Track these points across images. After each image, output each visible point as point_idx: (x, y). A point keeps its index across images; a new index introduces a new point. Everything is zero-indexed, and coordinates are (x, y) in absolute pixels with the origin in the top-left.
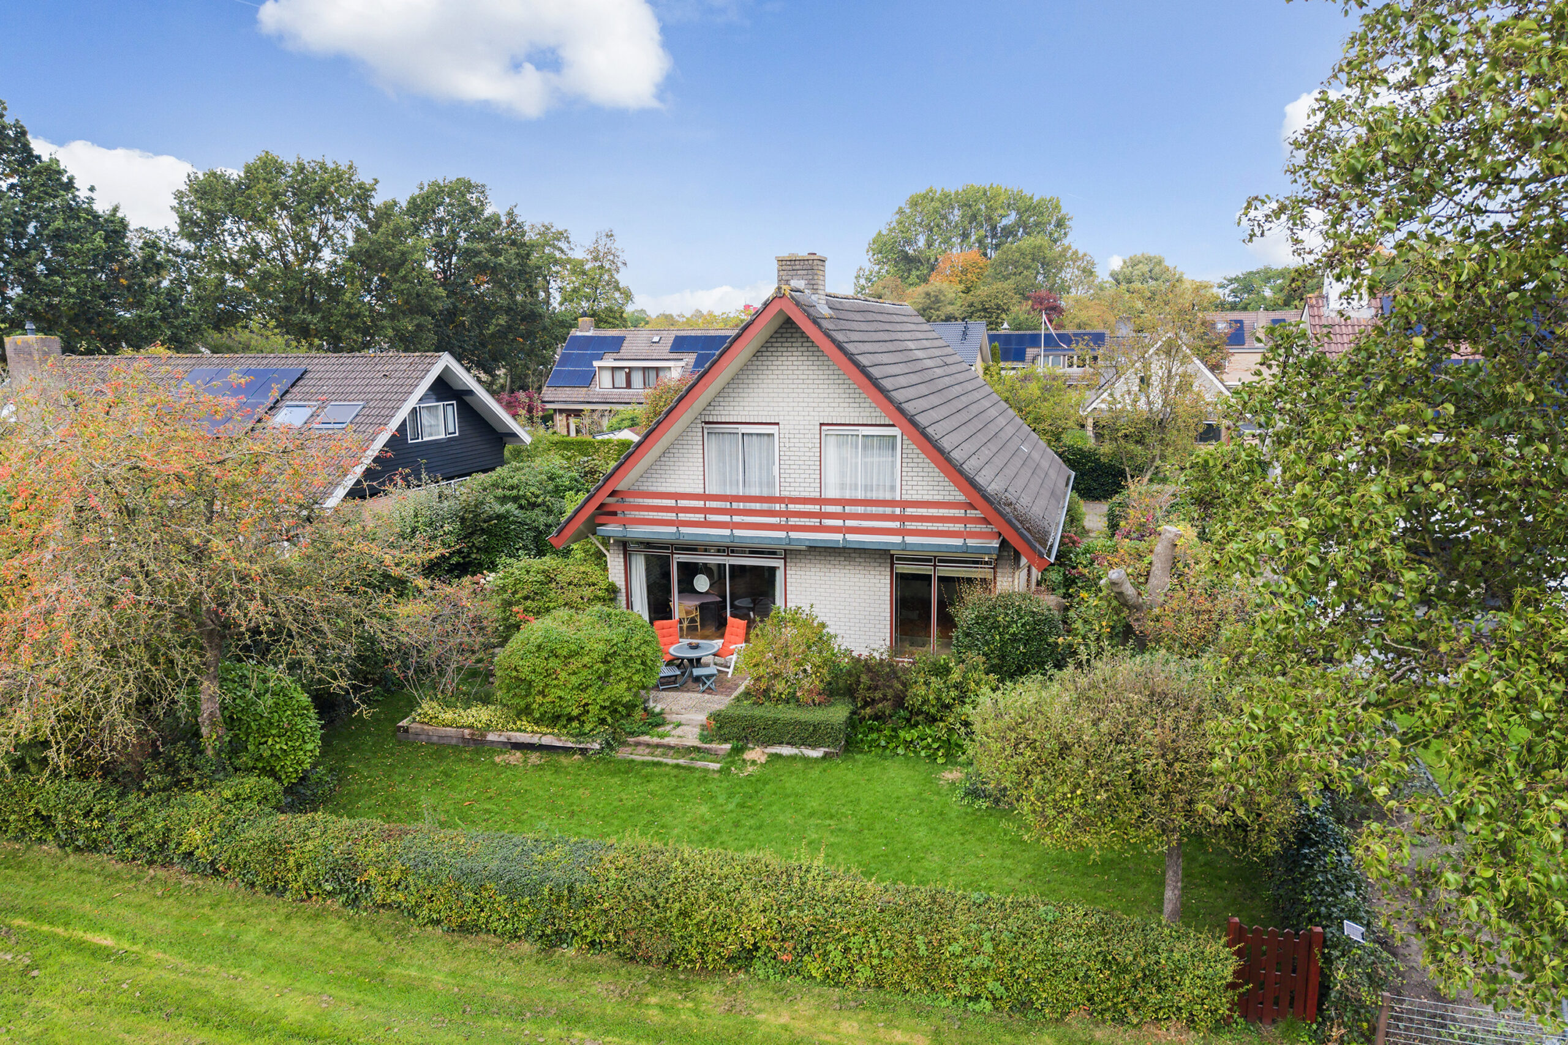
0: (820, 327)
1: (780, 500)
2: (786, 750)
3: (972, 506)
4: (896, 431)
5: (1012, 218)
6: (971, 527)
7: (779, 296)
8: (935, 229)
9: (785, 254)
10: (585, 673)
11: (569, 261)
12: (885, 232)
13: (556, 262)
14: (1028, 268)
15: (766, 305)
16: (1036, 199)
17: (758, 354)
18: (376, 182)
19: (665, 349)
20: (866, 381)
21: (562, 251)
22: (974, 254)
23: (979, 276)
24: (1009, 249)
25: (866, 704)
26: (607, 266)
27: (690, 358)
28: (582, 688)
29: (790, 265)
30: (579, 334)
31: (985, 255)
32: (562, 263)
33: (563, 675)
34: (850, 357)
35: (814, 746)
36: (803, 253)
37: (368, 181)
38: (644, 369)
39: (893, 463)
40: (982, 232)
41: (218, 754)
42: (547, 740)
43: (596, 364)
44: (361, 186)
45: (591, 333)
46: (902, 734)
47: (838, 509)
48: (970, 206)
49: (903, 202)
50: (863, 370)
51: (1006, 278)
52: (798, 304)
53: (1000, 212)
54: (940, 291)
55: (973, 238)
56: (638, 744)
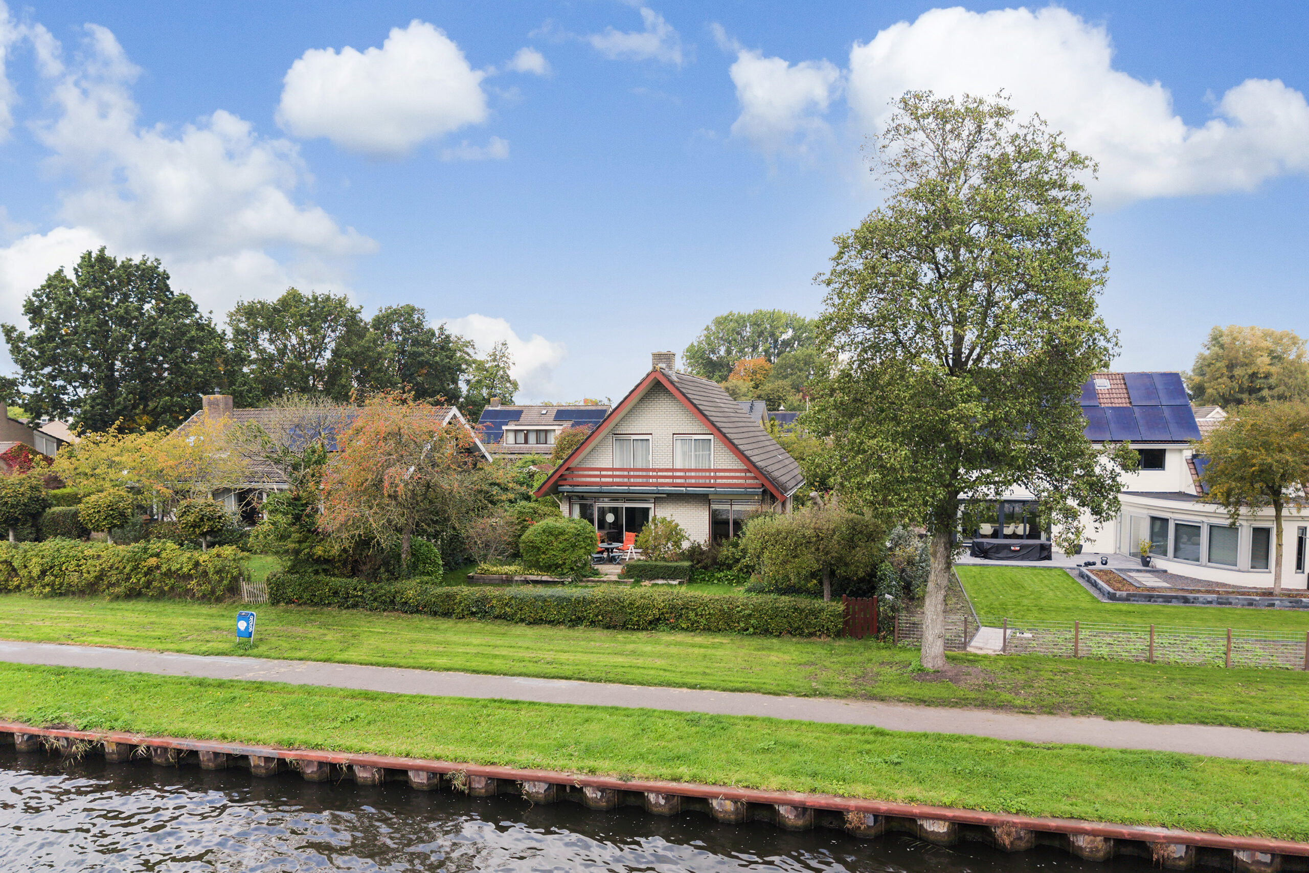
0: (674, 385)
1: (653, 470)
2: (660, 582)
3: (749, 471)
4: (711, 437)
5: (790, 333)
6: (749, 481)
7: (654, 370)
8: (733, 342)
9: (655, 352)
10: (565, 543)
11: (474, 362)
12: (695, 344)
13: (466, 362)
14: (800, 370)
15: (648, 375)
16: (807, 320)
17: (642, 400)
18: (362, 307)
19: (549, 419)
20: (696, 411)
21: (469, 355)
22: (762, 360)
23: (766, 376)
24: (787, 356)
25: (699, 562)
26: (502, 365)
27: (568, 424)
28: (564, 550)
29: (658, 357)
30: (490, 408)
31: (770, 361)
32: (468, 364)
33: (555, 544)
34: (689, 399)
35: (674, 579)
36: (664, 351)
37: (356, 307)
38: (537, 431)
39: (710, 455)
40: (768, 345)
41: (408, 567)
42: (545, 578)
43: (504, 428)
44: (352, 310)
45: (499, 408)
46: (716, 574)
47: (682, 474)
48: (759, 326)
49: (709, 321)
50: (695, 405)
51: (785, 377)
52: (663, 374)
53: (781, 329)
54: (736, 386)
55: (760, 349)
56: (588, 581)
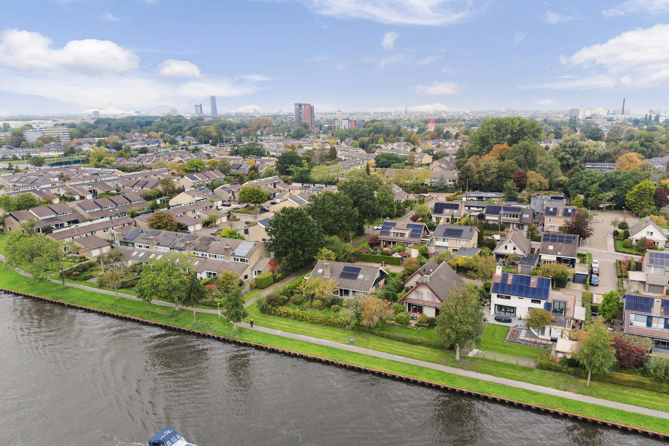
1: (423, 301)
2: (422, 328)
19: (405, 227)
22: (505, 145)
25: (431, 323)
27: (410, 230)
30: (386, 221)
35: (425, 328)
38: (401, 233)
42: (400, 325)
43: (390, 231)
45: (389, 221)
47: (429, 302)
56: (408, 326)
